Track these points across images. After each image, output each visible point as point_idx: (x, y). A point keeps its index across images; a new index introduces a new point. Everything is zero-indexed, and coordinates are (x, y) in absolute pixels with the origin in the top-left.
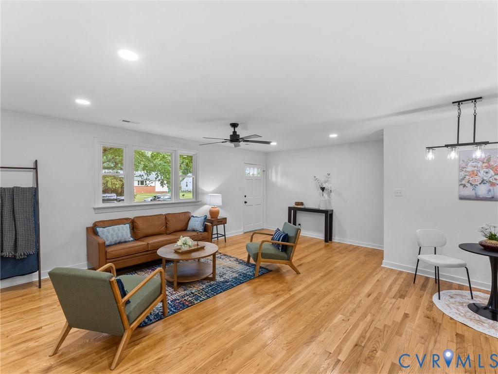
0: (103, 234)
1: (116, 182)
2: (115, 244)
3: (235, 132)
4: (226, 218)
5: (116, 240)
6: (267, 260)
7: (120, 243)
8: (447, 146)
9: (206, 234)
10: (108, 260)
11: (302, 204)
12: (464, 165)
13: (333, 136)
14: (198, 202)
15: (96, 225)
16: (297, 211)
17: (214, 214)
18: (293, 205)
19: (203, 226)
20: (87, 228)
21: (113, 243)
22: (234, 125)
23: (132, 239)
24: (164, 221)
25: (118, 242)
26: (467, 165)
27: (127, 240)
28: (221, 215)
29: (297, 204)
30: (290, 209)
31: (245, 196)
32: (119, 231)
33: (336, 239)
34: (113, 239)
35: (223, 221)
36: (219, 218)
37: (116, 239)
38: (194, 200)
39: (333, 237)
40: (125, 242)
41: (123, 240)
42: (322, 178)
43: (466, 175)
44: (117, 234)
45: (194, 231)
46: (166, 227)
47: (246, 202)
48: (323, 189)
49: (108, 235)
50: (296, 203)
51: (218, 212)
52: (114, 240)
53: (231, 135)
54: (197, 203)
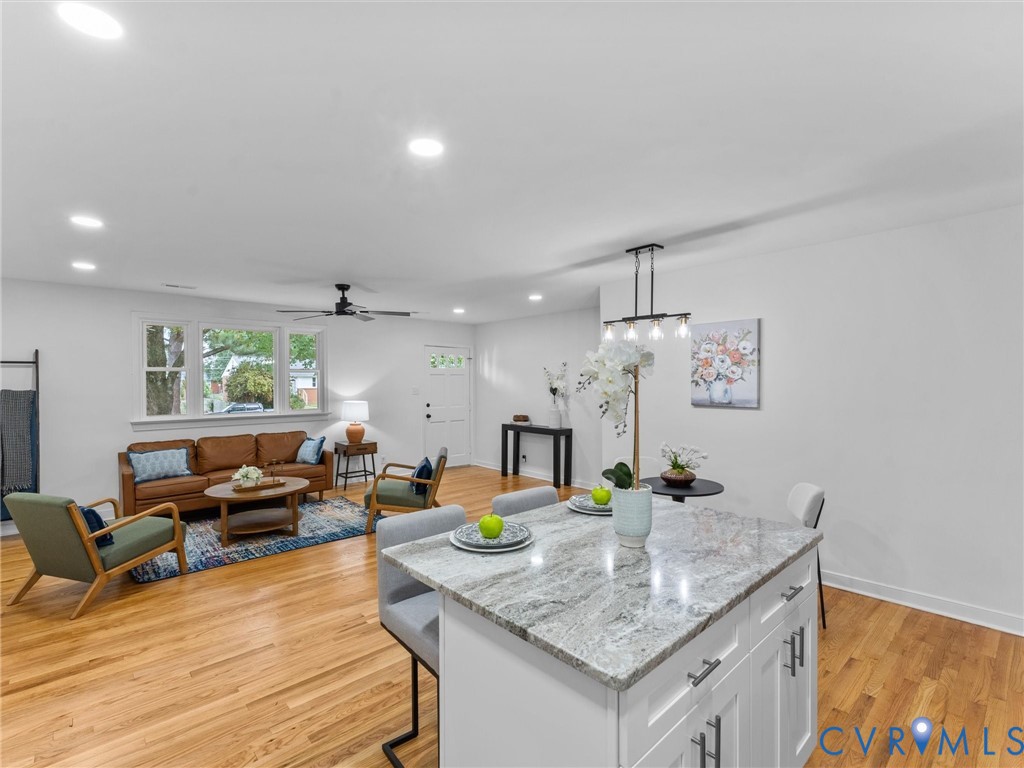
0: (139, 463)
1: (263, 381)
2: (159, 479)
3: (344, 299)
4: (376, 444)
5: (159, 474)
6: (390, 506)
7: (166, 477)
8: (625, 320)
9: (321, 468)
10: (139, 502)
11: (525, 419)
12: (695, 349)
13: (535, 298)
14: (327, 415)
15: (131, 449)
16: (522, 434)
17: (355, 435)
18: (509, 421)
19: (317, 454)
20: (119, 454)
21: (154, 477)
22: (343, 288)
23: (188, 472)
24: (252, 445)
25: (163, 475)
26: (699, 348)
27: (179, 473)
28: (367, 439)
29: (517, 418)
30: (505, 428)
31: (428, 405)
32: (165, 458)
33: (576, 482)
34: (153, 470)
35: (372, 448)
36: (363, 442)
37: (158, 470)
38: (319, 412)
39: (572, 480)
40: (176, 476)
41: (171, 474)
42: (556, 371)
43: (698, 366)
44: (162, 462)
45: (304, 462)
46: (257, 455)
47: (429, 416)
48: (554, 391)
49: (148, 465)
50: (515, 416)
51: (361, 433)
52: (155, 473)
53: (337, 304)
54: (323, 417)
